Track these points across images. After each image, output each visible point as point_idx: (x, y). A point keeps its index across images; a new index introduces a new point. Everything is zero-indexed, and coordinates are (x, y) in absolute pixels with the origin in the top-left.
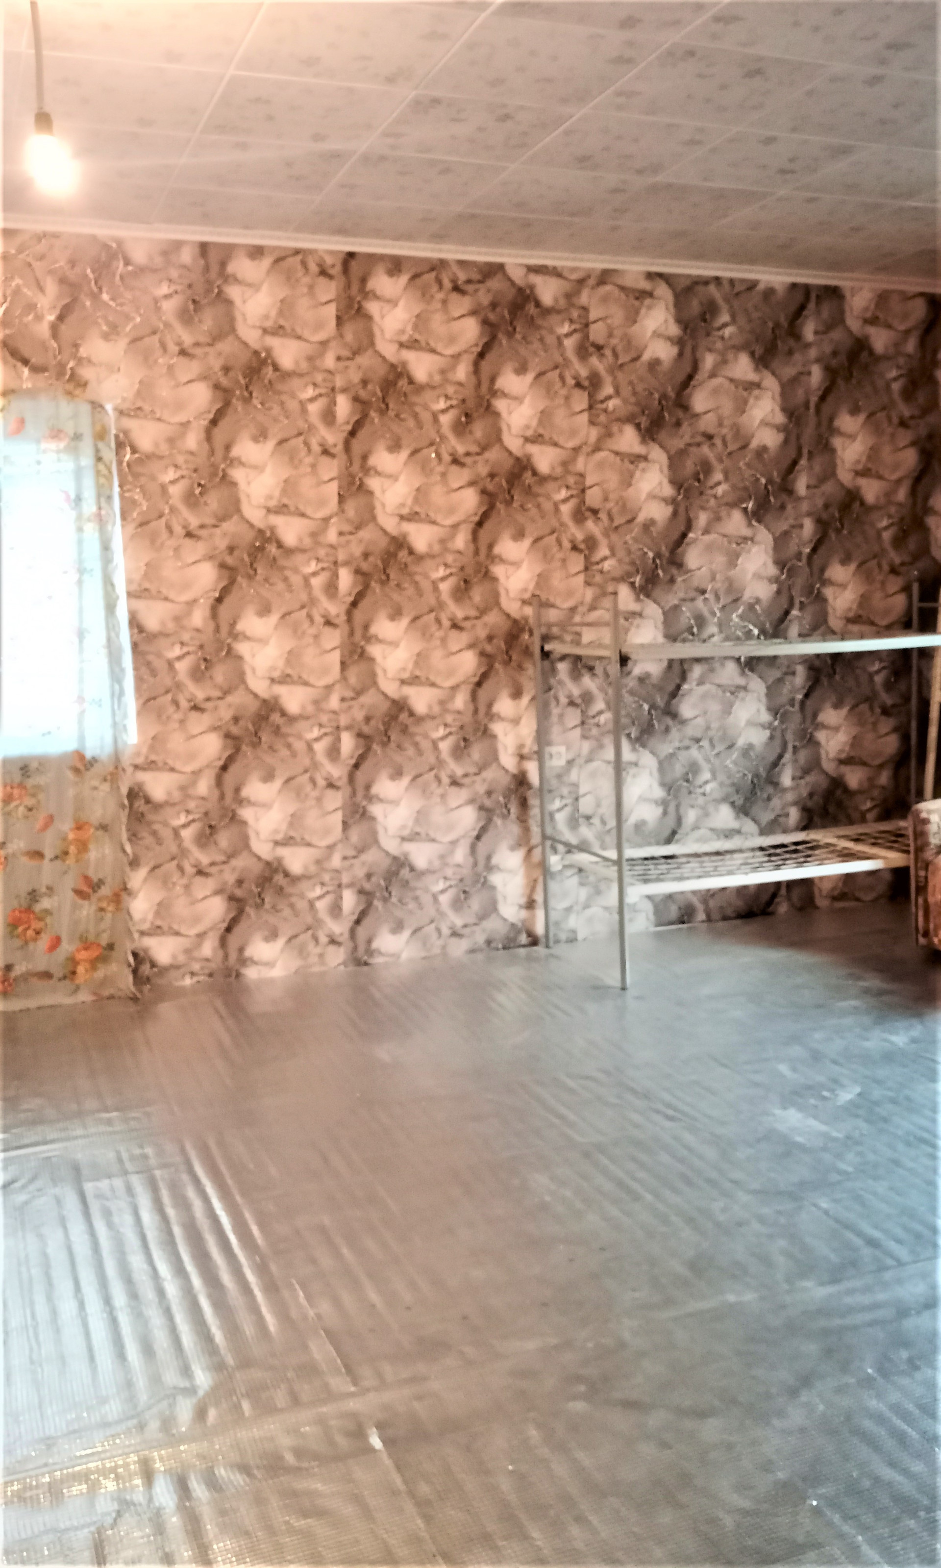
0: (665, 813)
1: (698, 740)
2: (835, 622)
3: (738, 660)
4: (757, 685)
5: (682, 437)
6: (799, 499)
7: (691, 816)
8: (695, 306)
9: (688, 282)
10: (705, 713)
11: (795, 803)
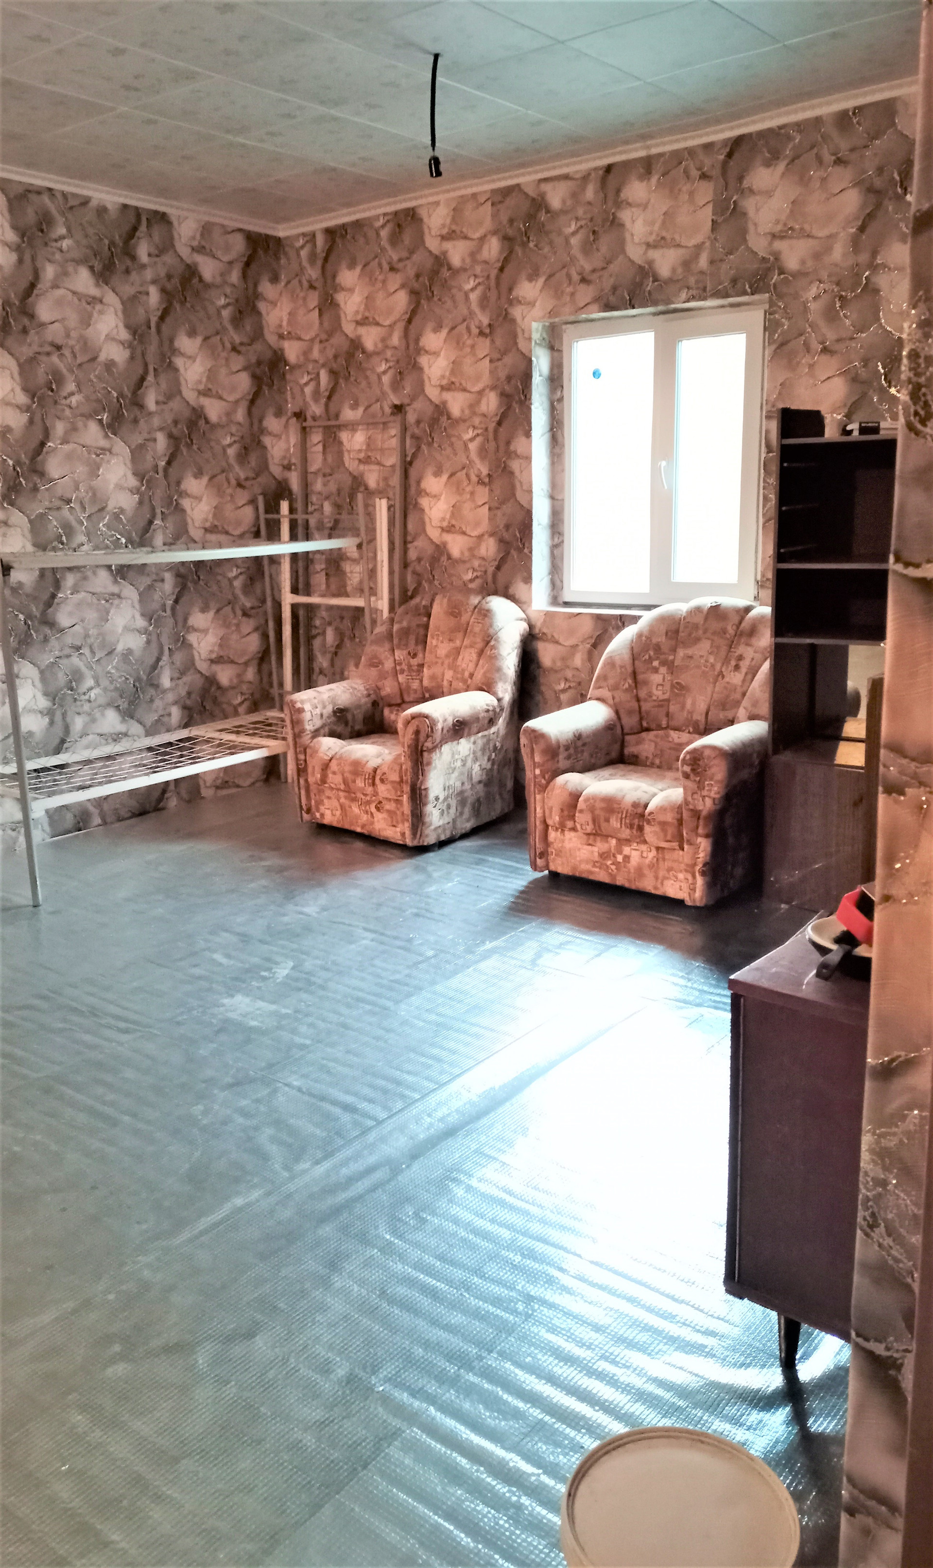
0: (52, 723)
1: (78, 648)
2: (196, 533)
3: (109, 567)
4: (130, 592)
5: (30, 345)
6: (150, 414)
7: (78, 723)
8: (30, 216)
9: (21, 190)
10: (82, 621)
11: (175, 703)
